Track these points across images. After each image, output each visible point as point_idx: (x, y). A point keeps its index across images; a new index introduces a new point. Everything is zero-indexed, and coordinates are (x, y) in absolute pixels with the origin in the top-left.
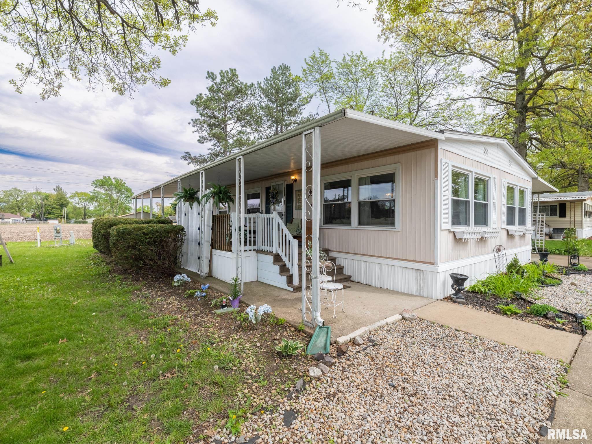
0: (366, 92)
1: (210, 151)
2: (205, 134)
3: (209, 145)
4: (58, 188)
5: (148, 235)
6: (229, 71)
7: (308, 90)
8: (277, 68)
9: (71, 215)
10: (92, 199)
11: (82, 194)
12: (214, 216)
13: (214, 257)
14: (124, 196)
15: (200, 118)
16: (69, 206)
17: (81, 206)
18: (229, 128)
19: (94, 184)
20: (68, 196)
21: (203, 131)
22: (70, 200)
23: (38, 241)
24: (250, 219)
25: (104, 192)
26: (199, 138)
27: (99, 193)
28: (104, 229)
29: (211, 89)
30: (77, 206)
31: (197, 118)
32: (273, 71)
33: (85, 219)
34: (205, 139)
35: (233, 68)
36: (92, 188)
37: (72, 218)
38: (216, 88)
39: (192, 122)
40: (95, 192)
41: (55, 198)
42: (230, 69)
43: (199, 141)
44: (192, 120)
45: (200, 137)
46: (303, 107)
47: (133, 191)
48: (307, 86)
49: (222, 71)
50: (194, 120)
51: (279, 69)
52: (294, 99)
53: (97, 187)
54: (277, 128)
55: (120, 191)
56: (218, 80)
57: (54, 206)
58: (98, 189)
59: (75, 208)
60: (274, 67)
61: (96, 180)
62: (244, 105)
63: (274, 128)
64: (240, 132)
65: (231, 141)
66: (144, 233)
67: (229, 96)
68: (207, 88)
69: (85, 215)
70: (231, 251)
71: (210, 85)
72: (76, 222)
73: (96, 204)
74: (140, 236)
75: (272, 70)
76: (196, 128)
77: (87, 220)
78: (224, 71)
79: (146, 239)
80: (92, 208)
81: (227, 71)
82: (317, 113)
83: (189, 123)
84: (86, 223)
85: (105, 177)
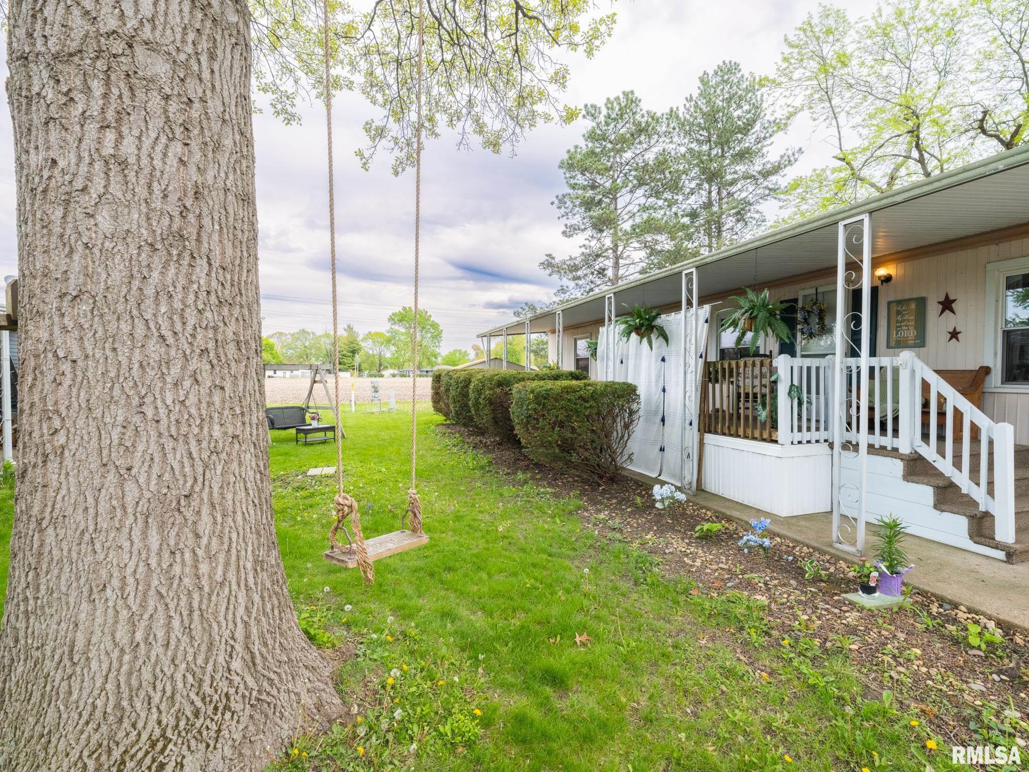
0: (933, 79)
1: (583, 250)
2: (576, 220)
3: (580, 238)
4: (349, 327)
5: (587, 402)
6: (621, 96)
7: (789, 101)
8: (711, 73)
9: (364, 366)
10: (389, 341)
11: (377, 334)
12: (707, 364)
13: (708, 449)
14: (429, 335)
15: (571, 191)
16: (362, 353)
17: (375, 352)
18: (621, 203)
19: (391, 319)
20: (361, 338)
21: (574, 215)
22: (363, 344)
23: (353, 403)
24: (809, 369)
25: (403, 330)
26: (564, 229)
27: (396, 332)
28: (490, 389)
29: (592, 136)
30: (371, 352)
31: (564, 193)
32: (704, 80)
33: (379, 371)
34: (575, 229)
35: (627, 90)
36: (388, 326)
37: (366, 369)
38: (599, 132)
39: (556, 202)
40: (391, 331)
41: (345, 341)
42: (624, 93)
43: (564, 233)
44: (557, 197)
45: (566, 225)
46: (768, 142)
47: (441, 328)
48: (787, 93)
49: (608, 99)
50: (560, 197)
51: (716, 73)
52: (746, 129)
53: (395, 323)
54: (710, 192)
55: (424, 328)
56: (602, 118)
57: (344, 352)
58: (396, 327)
59: (368, 356)
60: (705, 73)
61: (393, 314)
62: (650, 156)
63: (704, 193)
64: (644, 208)
65: (627, 226)
66: (581, 397)
67: (623, 143)
68: (584, 136)
69: (380, 365)
70: (776, 442)
71: (590, 128)
72: (371, 376)
73: (393, 348)
74: (575, 404)
75: (702, 80)
76: (563, 210)
77: (383, 373)
78: (612, 99)
79: (586, 408)
80: (388, 355)
81: (617, 98)
82: (800, 149)
83: (552, 203)
84: (382, 376)
85: (404, 309)
